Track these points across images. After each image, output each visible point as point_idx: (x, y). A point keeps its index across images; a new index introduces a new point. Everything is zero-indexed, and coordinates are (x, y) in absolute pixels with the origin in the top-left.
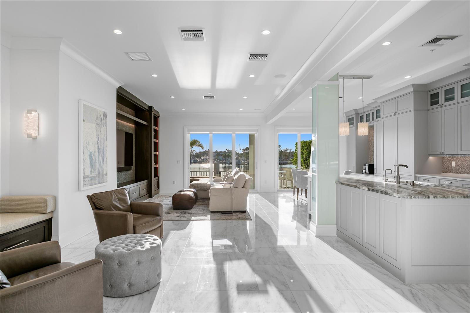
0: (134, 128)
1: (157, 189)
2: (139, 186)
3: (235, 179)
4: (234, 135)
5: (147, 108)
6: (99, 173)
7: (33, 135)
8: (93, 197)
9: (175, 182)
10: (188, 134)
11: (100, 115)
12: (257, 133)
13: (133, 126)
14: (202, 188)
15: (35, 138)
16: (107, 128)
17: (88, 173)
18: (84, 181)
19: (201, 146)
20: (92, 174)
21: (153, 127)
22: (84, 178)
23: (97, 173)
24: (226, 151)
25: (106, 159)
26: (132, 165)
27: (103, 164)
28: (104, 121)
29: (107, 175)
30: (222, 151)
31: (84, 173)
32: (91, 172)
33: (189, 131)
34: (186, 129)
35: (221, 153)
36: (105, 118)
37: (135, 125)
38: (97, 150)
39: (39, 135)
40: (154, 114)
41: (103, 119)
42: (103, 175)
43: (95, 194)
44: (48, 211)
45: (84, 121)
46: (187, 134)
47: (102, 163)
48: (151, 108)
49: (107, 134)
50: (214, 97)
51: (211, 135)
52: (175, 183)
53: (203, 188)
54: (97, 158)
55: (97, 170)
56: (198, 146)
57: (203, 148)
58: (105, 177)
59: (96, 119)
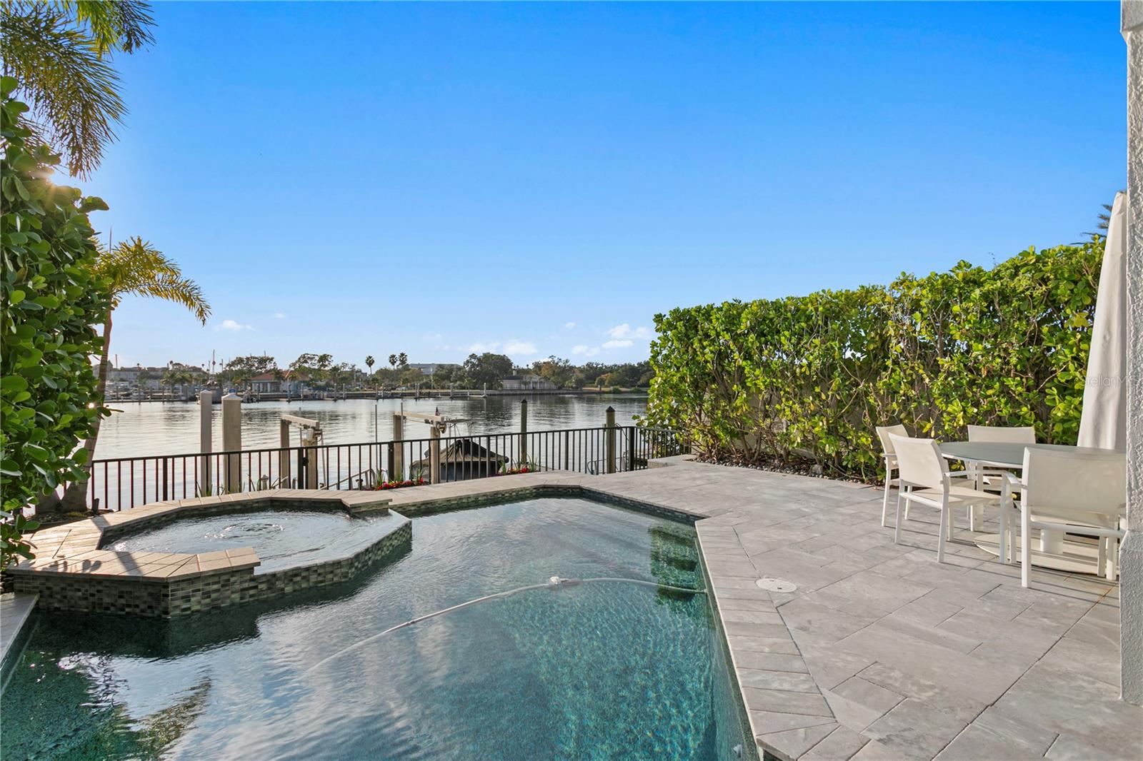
24: (171, 366)
30: (157, 367)
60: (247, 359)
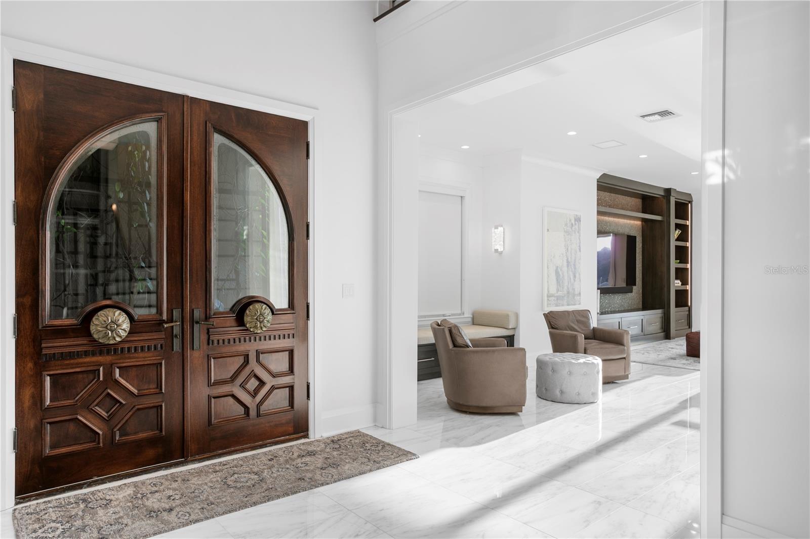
0: (641, 228)
1: (688, 327)
2: (642, 317)
5: (663, 194)
6: (568, 292)
7: (499, 250)
8: (548, 315)
11: (570, 220)
13: (638, 224)
15: (501, 253)
16: (580, 236)
17: (553, 290)
18: (548, 300)
20: (559, 293)
21: (673, 221)
22: (548, 296)
23: (565, 292)
25: (579, 274)
26: (635, 285)
27: (575, 281)
28: (577, 227)
29: (580, 296)
31: (548, 291)
32: (558, 290)
36: (577, 223)
37: (642, 223)
38: (565, 264)
39: (504, 250)
40: (676, 198)
41: (574, 224)
42: (574, 295)
43: (551, 312)
44: (510, 327)
45: (548, 230)
47: (572, 280)
48: (668, 191)
49: (580, 243)
54: (566, 274)
55: (566, 288)
58: (577, 298)
59: (564, 226)
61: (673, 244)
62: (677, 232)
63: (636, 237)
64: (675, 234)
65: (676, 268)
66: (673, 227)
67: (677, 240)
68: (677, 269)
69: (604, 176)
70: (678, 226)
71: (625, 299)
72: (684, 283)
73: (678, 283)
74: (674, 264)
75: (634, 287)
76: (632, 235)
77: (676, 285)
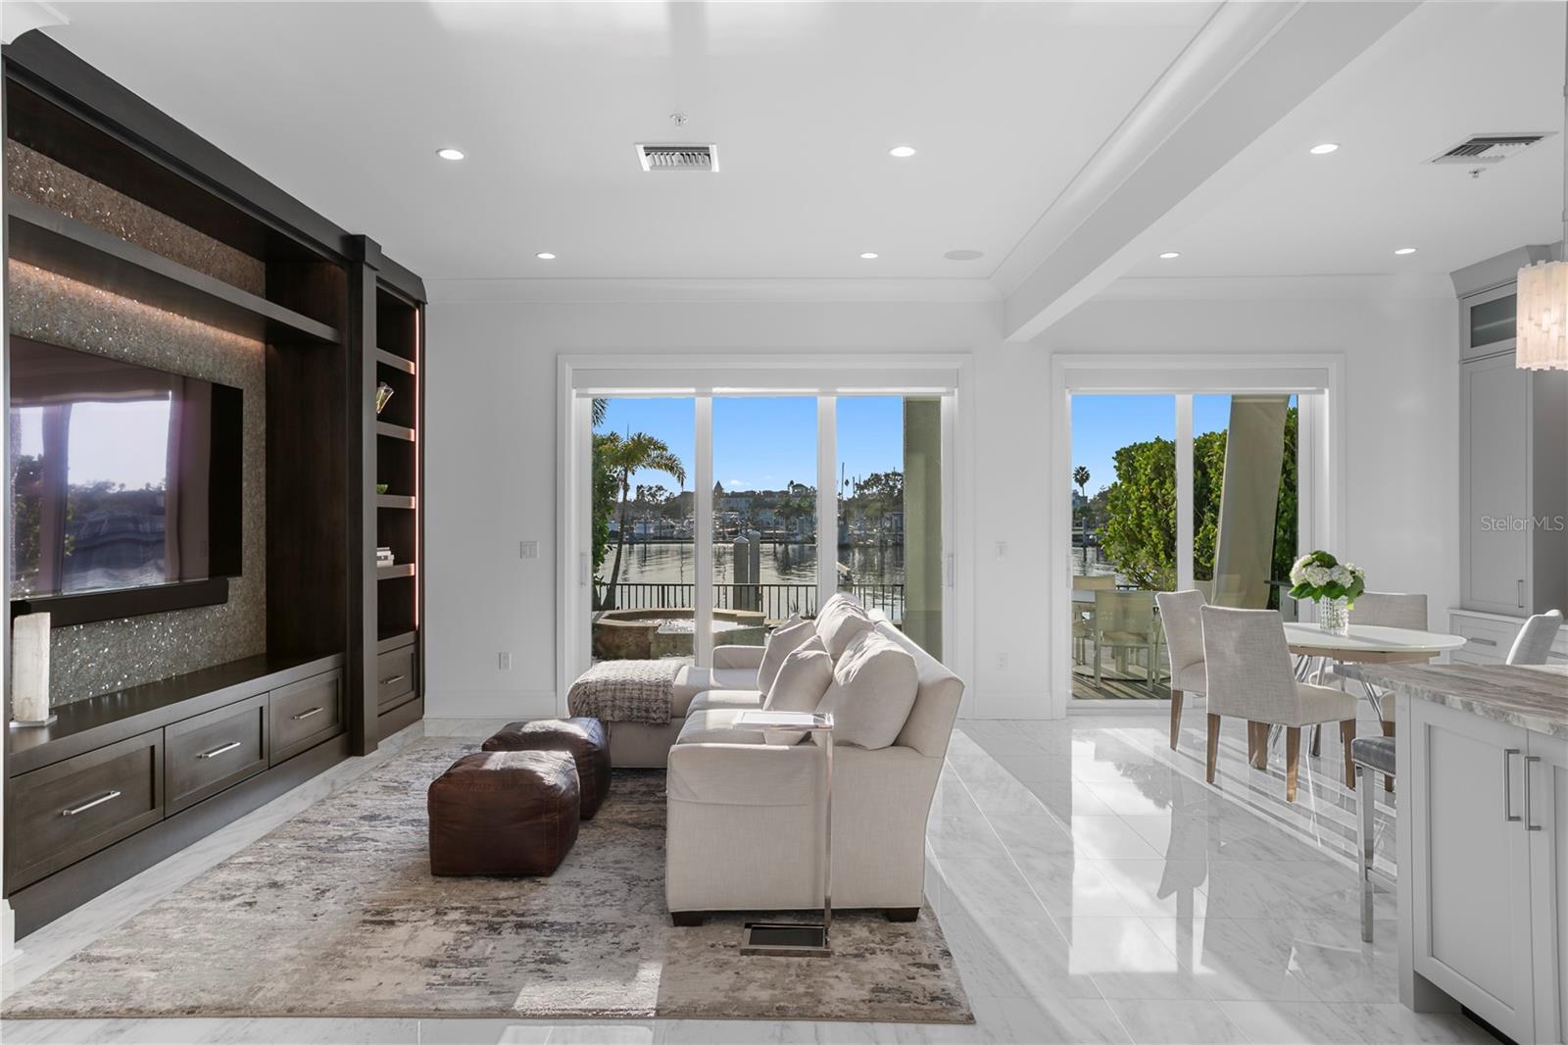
0: (262, 360)
1: (412, 694)
2: (262, 701)
3: (839, 675)
4: (827, 403)
5: (336, 247)
9: (507, 658)
10: (578, 396)
12: (952, 394)
13: (253, 345)
14: (639, 709)
19: (671, 469)
21: (372, 354)
24: (791, 488)
26: (238, 572)
30: (774, 490)
33: (582, 380)
34: (568, 372)
35: (768, 500)
37: (266, 343)
40: (379, 280)
46: (575, 400)
48: (356, 245)
50: (705, 151)
51: (703, 404)
52: (506, 666)
53: (647, 711)
56: (660, 467)
57: (681, 477)
60: (887, 475)
61: (371, 429)
62: (382, 391)
63: (241, 391)
64: (377, 397)
65: (379, 508)
66: (369, 373)
67: (381, 417)
68: (383, 514)
69: (34, 40)
70: (386, 374)
71: (195, 629)
72: (403, 556)
73: (385, 557)
74: (373, 497)
75: (234, 583)
76: (226, 384)
77: (380, 563)
